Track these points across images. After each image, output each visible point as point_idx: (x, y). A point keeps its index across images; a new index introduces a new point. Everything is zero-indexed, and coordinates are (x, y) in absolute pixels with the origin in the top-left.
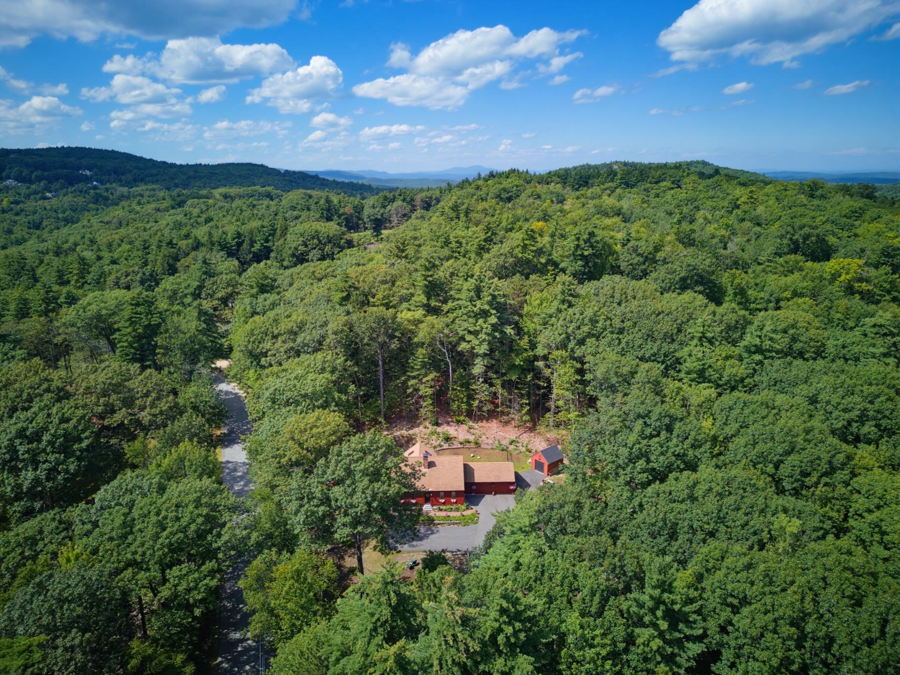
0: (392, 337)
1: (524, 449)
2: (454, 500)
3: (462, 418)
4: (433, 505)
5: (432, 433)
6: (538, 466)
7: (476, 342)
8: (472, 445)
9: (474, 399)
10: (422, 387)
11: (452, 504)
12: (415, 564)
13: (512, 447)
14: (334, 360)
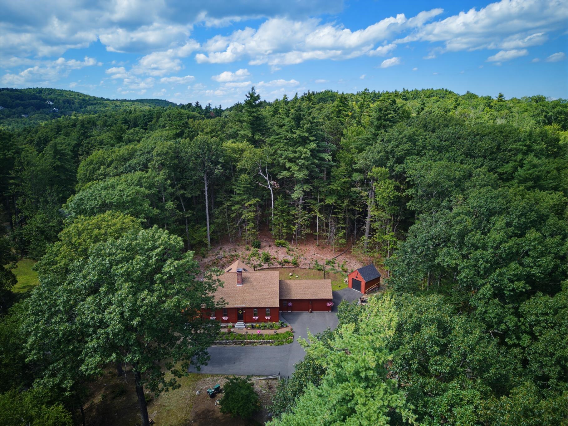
0: (216, 163)
1: (340, 269)
2: (268, 318)
3: (282, 241)
4: (245, 322)
5: (254, 255)
6: (356, 284)
7: (295, 168)
8: (291, 265)
9: (294, 224)
10: (245, 211)
11: (266, 321)
12: (218, 390)
13: (328, 268)
14: (154, 178)
